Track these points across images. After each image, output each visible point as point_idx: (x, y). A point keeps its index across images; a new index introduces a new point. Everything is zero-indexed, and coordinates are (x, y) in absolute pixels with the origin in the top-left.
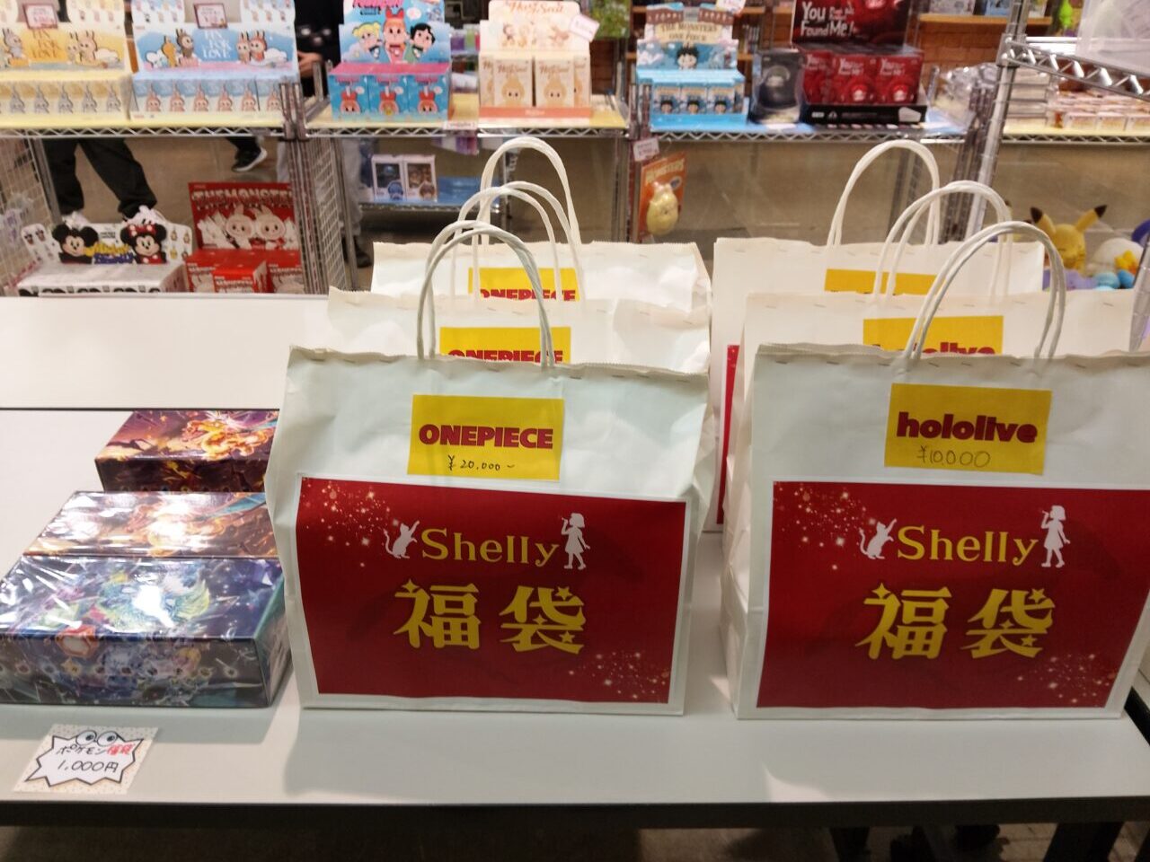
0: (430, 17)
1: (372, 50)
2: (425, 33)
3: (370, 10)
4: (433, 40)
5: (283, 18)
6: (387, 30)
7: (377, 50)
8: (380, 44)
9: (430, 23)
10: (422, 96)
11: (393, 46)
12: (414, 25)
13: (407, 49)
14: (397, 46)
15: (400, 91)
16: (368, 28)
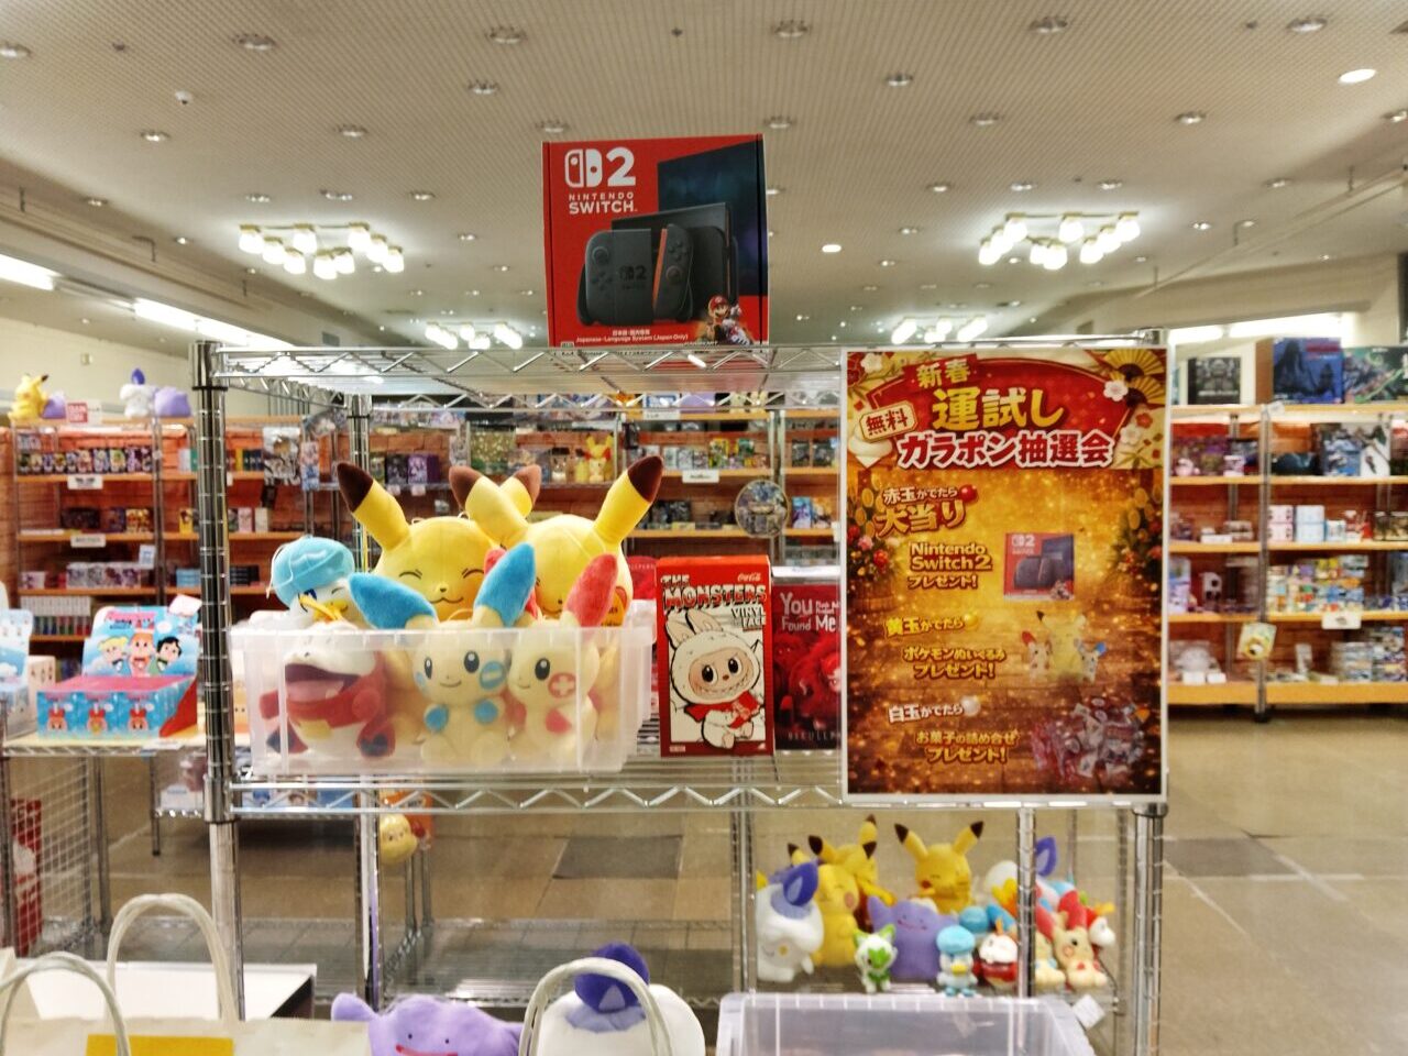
0: (180, 630)
1: (115, 663)
2: (173, 646)
3: (121, 624)
4: (180, 653)
5: (19, 634)
6: (134, 643)
7: (120, 664)
8: (124, 657)
9: (178, 637)
10: (133, 713)
11: (137, 659)
12: (162, 638)
13: (150, 663)
14: (142, 660)
15: (109, 708)
16: (115, 642)
